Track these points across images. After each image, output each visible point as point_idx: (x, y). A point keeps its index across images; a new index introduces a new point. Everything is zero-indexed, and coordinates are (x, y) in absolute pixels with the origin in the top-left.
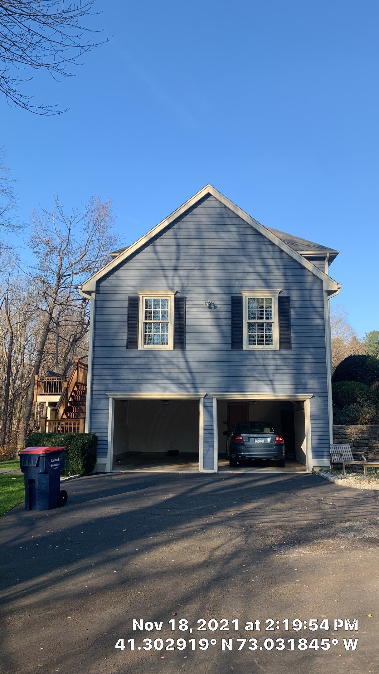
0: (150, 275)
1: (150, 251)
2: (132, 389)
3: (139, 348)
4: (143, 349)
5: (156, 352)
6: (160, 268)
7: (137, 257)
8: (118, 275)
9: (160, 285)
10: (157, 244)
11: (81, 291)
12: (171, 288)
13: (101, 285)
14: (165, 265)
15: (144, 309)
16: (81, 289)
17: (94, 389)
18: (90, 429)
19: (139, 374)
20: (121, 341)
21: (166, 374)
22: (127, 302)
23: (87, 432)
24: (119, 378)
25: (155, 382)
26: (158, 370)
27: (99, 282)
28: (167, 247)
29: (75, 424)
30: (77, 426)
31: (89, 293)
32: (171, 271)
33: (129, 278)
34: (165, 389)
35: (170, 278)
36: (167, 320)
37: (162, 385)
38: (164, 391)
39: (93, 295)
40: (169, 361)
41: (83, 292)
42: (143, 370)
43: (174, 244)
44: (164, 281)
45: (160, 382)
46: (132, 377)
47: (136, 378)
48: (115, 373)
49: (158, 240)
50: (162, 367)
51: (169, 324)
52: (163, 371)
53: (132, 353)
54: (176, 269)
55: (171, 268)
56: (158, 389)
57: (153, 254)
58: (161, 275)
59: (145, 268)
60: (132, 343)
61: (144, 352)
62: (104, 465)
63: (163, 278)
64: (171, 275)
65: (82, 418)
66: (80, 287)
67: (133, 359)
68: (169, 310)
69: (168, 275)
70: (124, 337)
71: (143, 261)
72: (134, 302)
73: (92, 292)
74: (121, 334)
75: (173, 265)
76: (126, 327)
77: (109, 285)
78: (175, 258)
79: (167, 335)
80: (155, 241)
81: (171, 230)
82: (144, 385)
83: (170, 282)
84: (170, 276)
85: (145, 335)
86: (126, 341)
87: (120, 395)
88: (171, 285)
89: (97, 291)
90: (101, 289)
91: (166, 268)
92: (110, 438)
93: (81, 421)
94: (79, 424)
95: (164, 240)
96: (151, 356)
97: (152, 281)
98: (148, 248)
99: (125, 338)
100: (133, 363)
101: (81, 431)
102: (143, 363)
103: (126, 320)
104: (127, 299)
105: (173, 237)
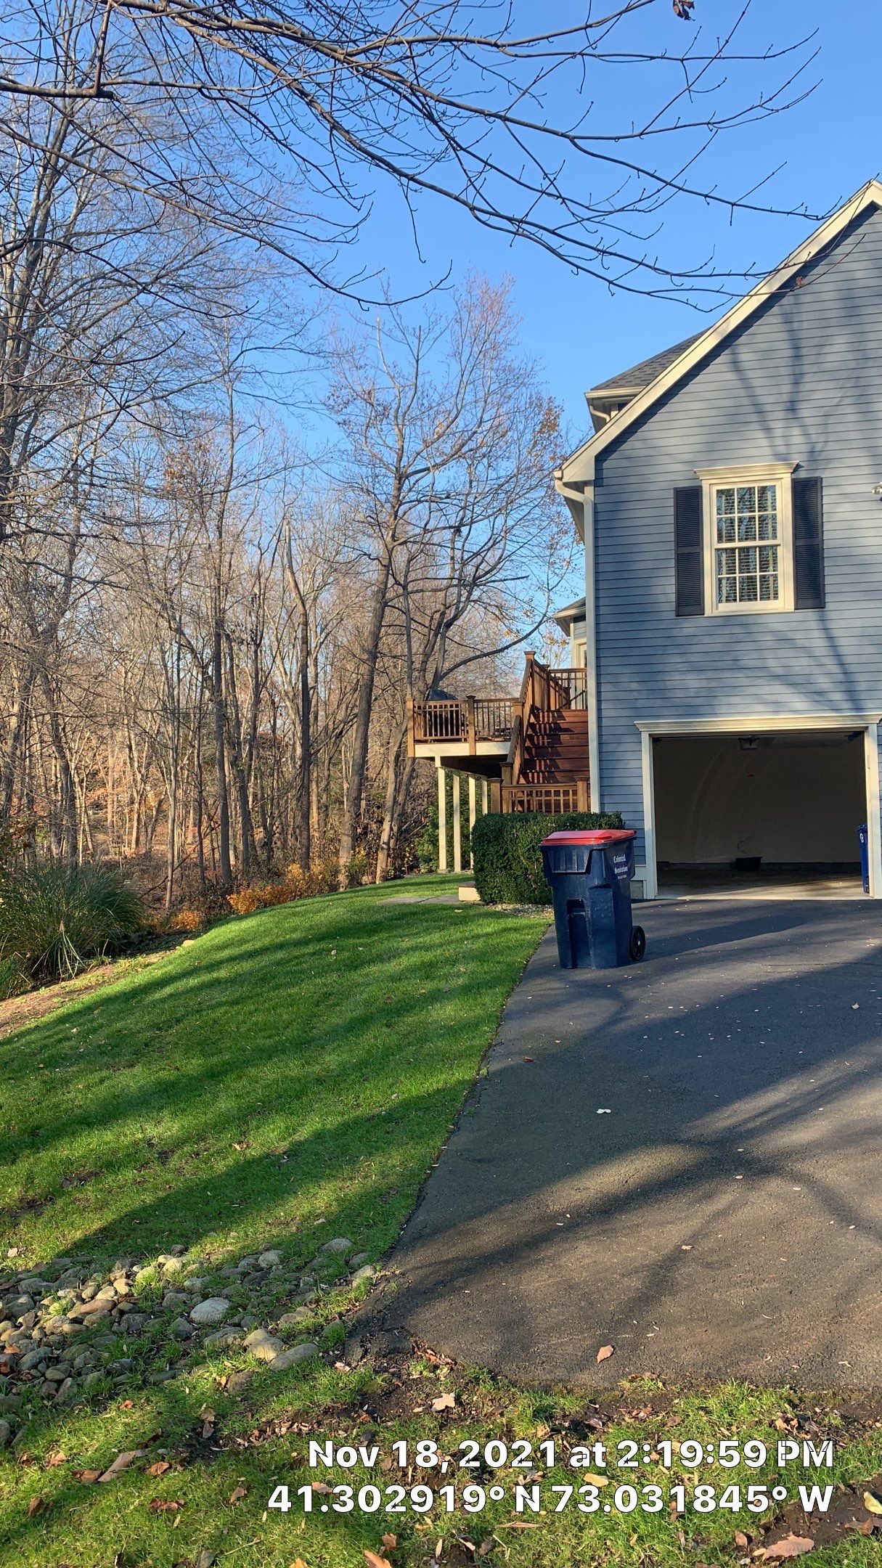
0: (727, 429)
1: (723, 368)
2: (692, 711)
3: (708, 612)
4: (716, 613)
5: (750, 620)
6: (751, 409)
7: (691, 387)
8: (647, 435)
9: (753, 452)
10: (742, 349)
11: (560, 483)
12: (783, 458)
13: (605, 465)
14: (764, 400)
15: (715, 517)
16: (561, 479)
17: (604, 713)
18: (602, 804)
19: (710, 674)
20: (662, 598)
21: (780, 671)
22: (671, 502)
23: (595, 809)
24: (661, 685)
25: (752, 690)
26: (759, 663)
27: (601, 458)
28: (766, 354)
29: (566, 793)
30: (571, 797)
31: (578, 486)
32: (781, 415)
33: (672, 441)
34: (777, 707)
35: (778, 432)
36: (775, 537)
37: (770, 698)
38: (776, 712)
39: (589, 491)
40: (784, 640)
41: (566, 485)
42: (720, 665)
43: (785, 345)
44: (765, 442)
45: (765, 690)
46: (694, 682)
47: (704, 684)
48: (650, 674)
49: (743, 339)
50: (767, 654)
51: (779, 550)
52: (771, 663)
53: (689, 626)
54: (792, 408)
55: (782, 406)
56: (760, 708)
57: (732, 376)
58: (756, 426)
59: (713, 412)
60: (689, 600)
61: (720, 622)
62: (640, 884)
63: (761, 434)
64: (780, 424)
65: (581, 780)
66: (557, 474)
67: (695, 640)
68: (778, 512)
69: (773, 425)
70: (667, 588)
71: (707, 396)
72: (688, 500)
73: (586, 483)
74: (662, 581)
75: (785, 398)
76: (672, 563)
77: (625, 463)
78: (787, 380)
79: (775, 577)
80: (737, 342)
81: (775, 310)
82: (725, 700)
83: (779, 441)
84: (778, 427)
85: (720, 580)
86: (673, 598)
87: (667, 726)
88: (782, 450)
89: (598, 482)
90: (605, 473)
91: (768, 408)
92: (649, 824)
93: (581, 786)
94: (575, 793)
95: (760, 338)
96: (737, 630)
97: (734, 445)
98: (718, 360)
99: (672, 589)
100: (695, 649)
101: (582, 808)
102: (718, 647)
103: (672, 546)
104: (671, 494)
105: (781, 327)
